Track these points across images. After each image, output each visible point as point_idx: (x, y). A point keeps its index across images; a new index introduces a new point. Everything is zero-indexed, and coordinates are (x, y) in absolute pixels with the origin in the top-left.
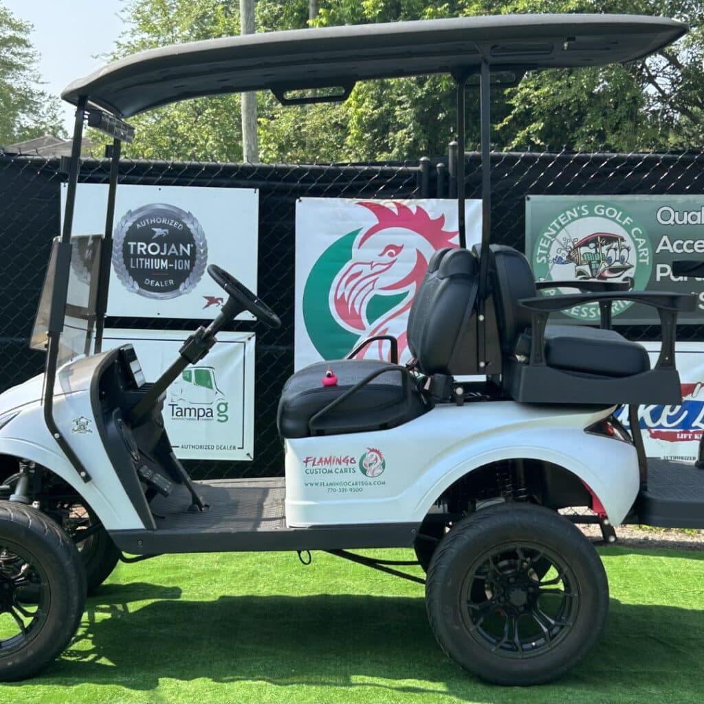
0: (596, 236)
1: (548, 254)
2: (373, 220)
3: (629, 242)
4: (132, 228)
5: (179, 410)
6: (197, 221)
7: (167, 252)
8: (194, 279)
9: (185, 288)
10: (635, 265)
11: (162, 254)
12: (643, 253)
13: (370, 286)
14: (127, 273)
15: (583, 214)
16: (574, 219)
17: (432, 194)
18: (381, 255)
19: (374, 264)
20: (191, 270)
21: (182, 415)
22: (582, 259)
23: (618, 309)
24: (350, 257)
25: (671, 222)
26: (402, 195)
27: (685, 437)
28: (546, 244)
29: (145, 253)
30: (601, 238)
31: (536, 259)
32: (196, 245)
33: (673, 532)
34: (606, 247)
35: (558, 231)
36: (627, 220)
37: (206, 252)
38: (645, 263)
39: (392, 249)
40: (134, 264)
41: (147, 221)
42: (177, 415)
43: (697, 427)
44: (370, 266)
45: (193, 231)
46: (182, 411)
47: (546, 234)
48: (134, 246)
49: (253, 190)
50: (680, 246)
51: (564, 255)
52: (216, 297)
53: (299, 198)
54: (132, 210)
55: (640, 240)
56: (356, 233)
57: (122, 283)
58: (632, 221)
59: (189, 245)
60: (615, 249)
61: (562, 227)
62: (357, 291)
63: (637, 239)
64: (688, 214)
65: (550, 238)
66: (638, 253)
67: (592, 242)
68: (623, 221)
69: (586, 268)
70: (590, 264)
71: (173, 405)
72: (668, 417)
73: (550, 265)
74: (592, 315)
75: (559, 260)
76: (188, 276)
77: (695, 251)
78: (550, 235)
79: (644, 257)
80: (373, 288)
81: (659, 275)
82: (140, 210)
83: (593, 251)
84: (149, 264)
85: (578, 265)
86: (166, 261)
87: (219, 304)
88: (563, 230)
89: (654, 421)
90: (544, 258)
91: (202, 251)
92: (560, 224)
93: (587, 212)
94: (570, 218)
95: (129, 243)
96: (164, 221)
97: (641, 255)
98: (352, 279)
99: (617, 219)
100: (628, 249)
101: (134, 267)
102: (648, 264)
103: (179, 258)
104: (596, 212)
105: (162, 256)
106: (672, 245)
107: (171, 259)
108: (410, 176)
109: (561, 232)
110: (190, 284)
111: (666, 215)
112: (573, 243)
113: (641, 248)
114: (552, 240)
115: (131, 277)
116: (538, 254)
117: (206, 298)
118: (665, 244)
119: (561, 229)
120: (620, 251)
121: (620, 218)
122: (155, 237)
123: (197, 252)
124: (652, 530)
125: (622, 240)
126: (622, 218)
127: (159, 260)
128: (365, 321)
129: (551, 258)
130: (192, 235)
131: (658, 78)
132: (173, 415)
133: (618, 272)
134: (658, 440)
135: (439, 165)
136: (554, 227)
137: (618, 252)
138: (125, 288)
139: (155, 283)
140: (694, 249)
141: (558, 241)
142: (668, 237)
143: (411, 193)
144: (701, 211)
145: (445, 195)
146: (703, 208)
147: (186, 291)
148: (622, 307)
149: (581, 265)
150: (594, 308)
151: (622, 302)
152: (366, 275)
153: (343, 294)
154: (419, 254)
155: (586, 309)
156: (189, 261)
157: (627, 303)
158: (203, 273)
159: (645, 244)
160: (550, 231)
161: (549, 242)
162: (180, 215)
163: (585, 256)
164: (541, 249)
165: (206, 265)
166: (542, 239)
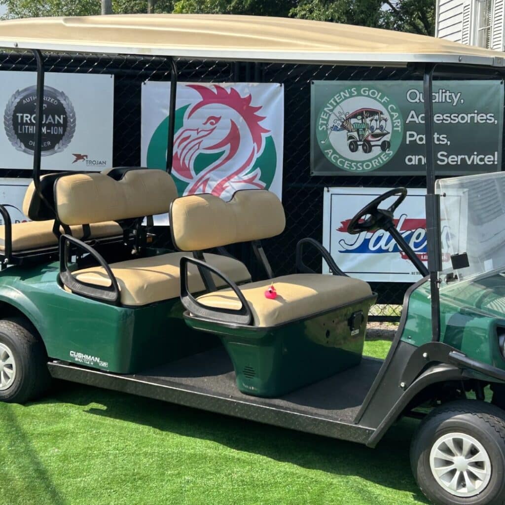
0: (362, 110)
1: (327, 123)
2: (198, 98)
3: (386, 115)
4: (20, 103)
6: (68, 98)
8: (66, 140)
9: (59, 148)
12: (397, 123)
13: (197, 147)
14: (16, 136)
15: (353, 94)
16: (346, 98)
17: (242, 79)
18: (205, 124)
19: (199, 130)
20: (63, 134)
22: (352, 127)
23: (378, 164)
24: (182, 126)
25: (417, 100)
26: (220, 80)
27: (427, 258)
28: (326, 116)
29: (29, 122)
30: (366, 112)
31: (318, 127)
32: (68, 116)
34: (369, 119)
35: (335, 107)
36: (385, 99)
37: (75, 121)
38: (399, 130)
39: (213, 119)
40: (21, 130)
41: (31, 97)
44: (196, 131)
45: (65, 106)
47: (326, 109)
48: (21, 116)
49: (110, 75)
50: (423, 118)
51: (339, 124)
52: (82, 155)
53: (144, 81)
54: (20, 90)
55: (394, 114)
56: (186, 107)
57: (12, 144)
58: (388, 100)
59: (62, 116)
60: (376, 120)
61: (338, 104)
62: (187, 150)
63: (392, 113)
65: (328, 112)
66: (393, 123)
67: (359, 115)
68: (382, 100)
69: (355, 134)
70: (358, 131)
72: (415, 242)
73: (329, 132)
74: (359, 168)
75: (335, 128)
76: (62, 139)
77: (434, 122)
78: (329, 110)
79: (397, 126)
80: (199, 148)
81: (408, 139)
82: (25, 90)
83: (360, 122)
84: (32, 129)
85: (349, 131)
86: (45, 127)
87: (84, 159)
88: (338, 107)
91: (72, 120)
92: (336, 102)
93: (356, 93)
94: (343, 98)
95: (17, 114)
97: (395, 125)
98: (183, 142)
99: (378, 98)
100: (386, 120)
101: (21, 132)
102: (400, 131)
103: (54, 125)
104: (362, 92)
106: (418, 118)
107: (49, 126)
108: (226, 65)
110: (63, 144)
111: (413, 96)
112: (345, 116)
113: (396, 119)
114: (330, 113)
115: (19, 140)
116: (320, 124)
117: (75, 155)
120: (380, 122)
121: (380, 98)
123: (68, 121)
125: (382, 113)
126: (381, 98)
128: (193, 173)
129: (329, 127)
130: (65, 108)
133: (378, 137)
134: (407, 260)
136: (331, 104)
137: (378, 122)
138: (14, 148)
141: (335, 114)
142: (415, 111)
143: (227, 78)
144: (439, 93)
145: (252, 80)
146: (441, 91)
147: (59, 150)
148: (381, 162)
149: (351, 132)
150: (361, 164)
151: (381, 158)
152: (194, 138)
153: (177, 153)
154: (233, 123)
155: (355, 164)
156: (62, 128)
157: (385, 160)
158: (72, 136)
159: (397, 117)
160: (329, 107)
161: (328, 115)
162: (55, 94)
163: (354, 125)
164: (322, 120)
165: (74, 130)
166: (323, 113)
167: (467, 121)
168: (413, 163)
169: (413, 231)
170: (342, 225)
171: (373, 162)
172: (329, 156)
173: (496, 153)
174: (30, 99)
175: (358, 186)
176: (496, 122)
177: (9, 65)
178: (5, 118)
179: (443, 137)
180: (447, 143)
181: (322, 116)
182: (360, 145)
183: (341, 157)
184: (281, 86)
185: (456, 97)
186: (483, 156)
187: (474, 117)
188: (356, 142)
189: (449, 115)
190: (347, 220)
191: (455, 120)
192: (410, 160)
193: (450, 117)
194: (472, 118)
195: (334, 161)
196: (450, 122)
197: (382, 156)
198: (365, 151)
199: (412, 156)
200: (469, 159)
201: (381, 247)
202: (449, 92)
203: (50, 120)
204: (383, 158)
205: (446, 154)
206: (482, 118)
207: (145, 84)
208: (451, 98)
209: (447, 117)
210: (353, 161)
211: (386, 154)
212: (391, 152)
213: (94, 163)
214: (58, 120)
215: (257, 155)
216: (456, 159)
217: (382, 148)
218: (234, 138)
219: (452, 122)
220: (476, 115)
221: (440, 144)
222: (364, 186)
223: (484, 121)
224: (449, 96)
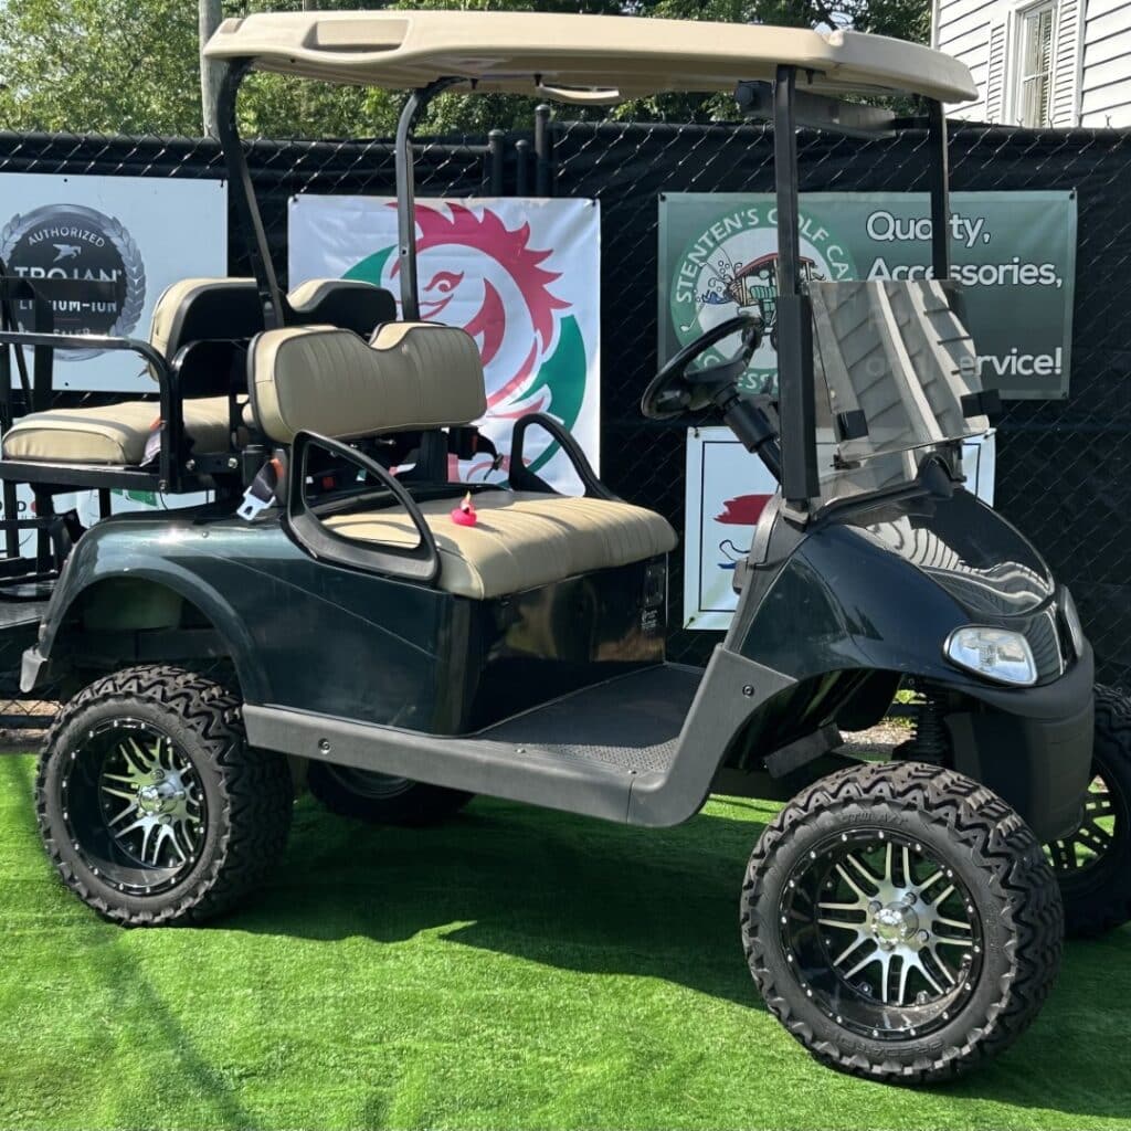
0: (770, 258)
1: (695, 287)
3: (822, 269)
4: (22, 244)
6: (128, 234)
8: (124, 326)
15: (751, 224)
16: (735, 231)
17: (508, 191)
18: (428, 289)
20: (119, 314)
22: (749, 295)
25: (889, 235)
26: (460, 191)
31: (675, 296)
32: (127, 271)
33: (887, 726)
35: (710, 251)
36: (820, 233)
37: (142, 283)
39: (447, 279)
41: (46, 231)
45: (121, 249)
47: (691, 256)
48: (25, 272)
49: (219, 182)
50: (903, 276)
51: (720, 288)
53: (293, 195)
54: (21, 216)
55: (839, 265)
56: (387, 252)
58: (827, 235)
59: (114, 272)
61: (717, 244)
63: (835, 264)
64: (915, 224)
65: (697, 261)
67: (764, 268)
68: (813, 234)
69: (755, 310)
70: (761, 304)
73: (698, 305)
75: (711, 298)
76: (114, 323)
78: (698, 258)
82: (35, 214)
83: (766, 283)
85: (742, 305)
88: (718, 250)
90: (688, 294)
91: (136, 281)
92: (714, 239)
93: (757, 220)
94: (729, 230)
95: (17, 269)
96: (74, 233)
99: (804, 231)
104: (770, 220)
106: (891, 274)
108: (472, 160)
109: (714, 254)
111: (881, 226)
112: (734, 270)
113: (843, 278)
114: (701, 264)
116: (678, 287)
118: (880, 272)
119: (714, 249)
121: (809, 231)
122: (59, 258)
123: (128, 283)
125: (812, 264)
126: (812, 230)
129: (699, 295)
130: (119, 256)
131: (833, 13)
135: (519, 143)
136: (704, 244)
141: (710, 266)
142: (884, 261)
143: (474, 189)
145: (531, 192)
149: (747, 305)
150: (768, 375)
154: (489, 286)
155: (755, 375)
158: (138, 317)
159: (846, 273)
160: (697, 251)
161: (696, 268)
162: (99, 223)
163: (753, 291)
164: (683, 280)
165: (142, 304)
166: (685, 264)
167: (997, 281)
170: (726, 509)
172: (699, 358)
173: (1059, 350)
174: (44, 234)
176: (1059, 282)
182: (766, 334)
184: (594, 204)
185: (973, 228)
186: (1030, 358)
187: (1012, 271)
189: (958, 268)
190: (737, 499)
191: (970, 279)
193: (960, 272)
194: (1008, 274)
196: (961, 284)
200: (1001, 364)
202: (959, 218)
206: (1030, 274)
208: (962, 230)
209: (954, 271)
215: (543, 358)
218: (492, 318)
219: (965, 282)
220: (1016, 267)
223: (1034, 281)
224: (959, 225)
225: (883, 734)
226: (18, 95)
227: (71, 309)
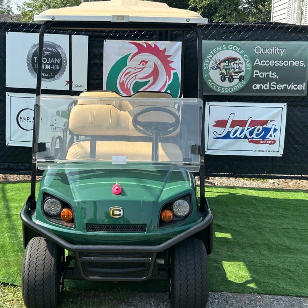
0: (229, 58)
1: (209, 65)
2: (135, 50)
3: (242, 61)
4: (35, 51)
5: (55, 128)
7: (50, 62)
8: (61, 73)
9: (57, 77)
10: (245, 71)
11: (48, 62)
12: (248, 66)
13: (134, 78)
14: (33, 70)
15: (224, 49)
16: (220, 51)
17: (160, 39)
18: (139, 65)
19: (136, 68)
20: (60, 70)
21: (56, 130)
22: (223, 68)
23: (237, 89)
24: (126, 65)
25: (260, 52)
26: (148, 39)
27: (263, 142)
28: (208, 61)
30: (231, 59)
31: (203, 67)
32: (62, 59)
33: (256, 181)
34: (233, 63)
35: (213, 56)
36: (242, 51)
37: (66, 62)
38: (249, 70)
39: (144, 62)
42: (53, 129)
43: (268, 138)
44: (134, 69)
45: (61, 53)
46: (56, 128)
47: (208, 57)
48: (36, 59)
49: (86, 36)
50: (264, 63)
51: (215, 65)
54: (36, 44)
55: (247, 60)
57: (31, 74)
58: (244, 52)
59: (59, 59)
60: (237, 64)
61: (215, 54)
62: (129, 80)
64: (267, 49)
65: (209, 58)
66: (246, 65)
67: (227, 60)
68: (240, 52)
69: (224, 72)
70: (226, 70)
71: (52, 126)
72: (256, 134)
73: (209, 70)
74: (226, 91)
75: (213, 68)
76: (59, 72)
77: (270, 65)
79: (248, 67)
80: (135, 79)
81: (255, 75)
83: (227, 64)
85: (221, 70)
86: (50, 65)
89: (250, 135)
90: (207, 67)
91: (64, 61)
92: (214, 53)
93: (225, 48)
94: (218, 50)
95: (34, 58)
96: (49, 49)
97: (247, 66)
98: (127, 75)
99: (238, 51)
100: (242, 64)
101: (36, 68)
103: (55, 64)
104: (229, 48)
105: (48, 63)
106: (260, 63)
107: (52, 65)
108: (151, 31)
109: (214, 56)
110: (59, 75)
111: (258, 50)
112: (219, 61)
114: (210, 59)
115: (35, 72)
116: (204, 65)
117: (66, 81)
118: (257, 62)
119: (214, 55)
120: (239, 65)
121: (239, 51)
122: (45, 55)
123: (62, 62)
124: (247, 179)
125: (240, 60)
126: (240, 51)
127: (46, 65)
128: (132, 92)
130: (61, 55)
132: (52, 130)
133: (237, 73)
134: (252, 143)
136: (211, 54)
138: (32, 77)
139: (45, 75)
140: (269, 64)
141: (213, 60)
142: (259, 59)
144: (273, 48)
145: (166, 40)
146: (274, 47)
147: (58, 78)
148: (239, 88)
149: (222, 70)
150: (227, 89)
151: (239, 86)
152: (133, 73)
153: (123, 81)
154: (155, 65)
155: (224, 88)
156: (59, 66)
157: (241, 86)
158: (65, 71)
159: (249, 62)
160: (210, 56)
162: (55, 46)
163: (224, 66)
164: (206, 63)
165: (66, 67)
166: (206, 59)
167: (288, 65)
168: (257, 88)
169: (255, 127)
170: (215, 123)
171: (234, 87)
172: (209, 84)
173: (304, 83)
175: (225, 101)
176: (305, 65)
177: (29, 29)
178: (27, 60)
179: (274, 74)
180: (276, 78)
181: (206, 61)
182: (227, 78)
183: (216, 84)
185: (282, 51)
186: (296, 85)
187: (292, 62)
188: (224, 76)
189: (278, 61)
191: (281, 64)
192: (255, 87)
193: (279, 62)
194: (291, 63)
195: (212, 87)
196: (279, 65)
197: (239, 84)
198: (230, 81)
199: (256, 84)
200: (289, 87)
201: (237, 136)
202: (279, 48)
203: (52, 61)
204: (240, 85)
205: (275, 83)
206: (297, 63)
207: (106, 41)
209: (277, 62)
210: (222, 87)
211: (242, 83)
212: (245, 82)
213: (77, 86)
214: (57, 61)
215: (168, 83)
216: (281, 87)
217: (239, 80)
218: (155, 73)
219: (280, 65)
220: (294, 61)
221: (272, 78)
222: (228, 102)
223: (298, 65)
224: (279, 50)
225: (255, 183)
226: (35, 13)
227: (48, 68)
